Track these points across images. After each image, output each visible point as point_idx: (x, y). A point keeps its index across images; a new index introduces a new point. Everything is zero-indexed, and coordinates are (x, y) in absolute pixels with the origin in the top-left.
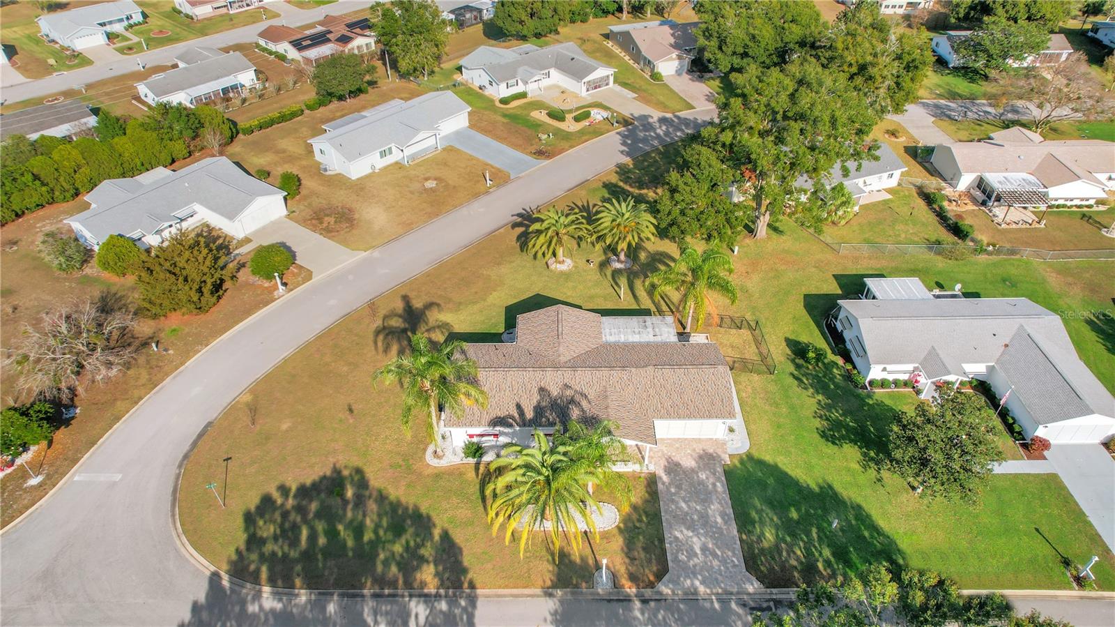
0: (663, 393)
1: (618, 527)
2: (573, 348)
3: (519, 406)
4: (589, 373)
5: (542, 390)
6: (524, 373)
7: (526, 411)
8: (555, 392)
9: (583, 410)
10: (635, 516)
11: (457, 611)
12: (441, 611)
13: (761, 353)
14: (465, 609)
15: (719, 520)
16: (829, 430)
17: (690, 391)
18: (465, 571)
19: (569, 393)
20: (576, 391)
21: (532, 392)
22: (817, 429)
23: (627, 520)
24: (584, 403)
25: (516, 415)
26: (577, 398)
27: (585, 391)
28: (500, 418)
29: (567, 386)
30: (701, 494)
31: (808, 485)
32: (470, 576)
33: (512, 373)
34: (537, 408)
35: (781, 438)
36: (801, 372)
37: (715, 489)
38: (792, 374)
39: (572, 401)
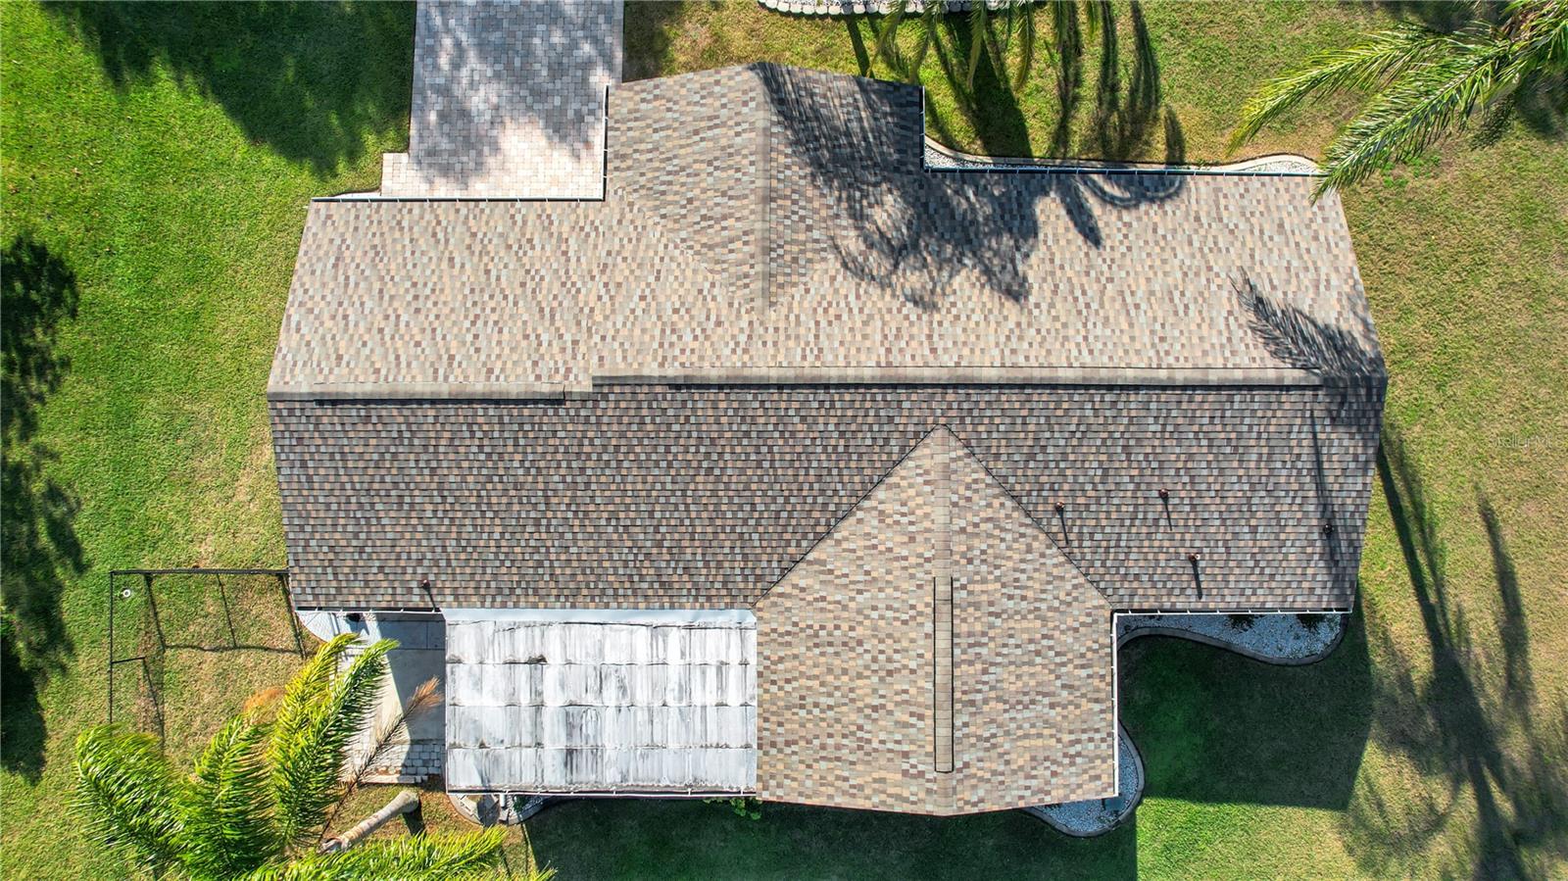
0: (550, 285)
2: (890, 538)
3: (1092, 234)
4: (829, 357)
5: (1016, 291)
6: (1087, 359)
7: (1065, 220)
8: (966, 286)
9: (858, 217)
13: (156, 689)
16: (35, 308)
17: (447, 296)
19: (913, 279)
20: (884, 284)
21: (1048, 287)
22: (73, 314)
24: (852, 242)
25: (1093, 204)
26: (878, 264)
27: (847, 285)
28: (1152, 200)
29: (922, 302)
30: (503, 38)
31: (179, 80)
33: (1135, 361)
34: (1027, 229)
35: (200, 272)
36: (39, 574)
37: (458, 44)
38: (81, 568)
39: (898, 252)
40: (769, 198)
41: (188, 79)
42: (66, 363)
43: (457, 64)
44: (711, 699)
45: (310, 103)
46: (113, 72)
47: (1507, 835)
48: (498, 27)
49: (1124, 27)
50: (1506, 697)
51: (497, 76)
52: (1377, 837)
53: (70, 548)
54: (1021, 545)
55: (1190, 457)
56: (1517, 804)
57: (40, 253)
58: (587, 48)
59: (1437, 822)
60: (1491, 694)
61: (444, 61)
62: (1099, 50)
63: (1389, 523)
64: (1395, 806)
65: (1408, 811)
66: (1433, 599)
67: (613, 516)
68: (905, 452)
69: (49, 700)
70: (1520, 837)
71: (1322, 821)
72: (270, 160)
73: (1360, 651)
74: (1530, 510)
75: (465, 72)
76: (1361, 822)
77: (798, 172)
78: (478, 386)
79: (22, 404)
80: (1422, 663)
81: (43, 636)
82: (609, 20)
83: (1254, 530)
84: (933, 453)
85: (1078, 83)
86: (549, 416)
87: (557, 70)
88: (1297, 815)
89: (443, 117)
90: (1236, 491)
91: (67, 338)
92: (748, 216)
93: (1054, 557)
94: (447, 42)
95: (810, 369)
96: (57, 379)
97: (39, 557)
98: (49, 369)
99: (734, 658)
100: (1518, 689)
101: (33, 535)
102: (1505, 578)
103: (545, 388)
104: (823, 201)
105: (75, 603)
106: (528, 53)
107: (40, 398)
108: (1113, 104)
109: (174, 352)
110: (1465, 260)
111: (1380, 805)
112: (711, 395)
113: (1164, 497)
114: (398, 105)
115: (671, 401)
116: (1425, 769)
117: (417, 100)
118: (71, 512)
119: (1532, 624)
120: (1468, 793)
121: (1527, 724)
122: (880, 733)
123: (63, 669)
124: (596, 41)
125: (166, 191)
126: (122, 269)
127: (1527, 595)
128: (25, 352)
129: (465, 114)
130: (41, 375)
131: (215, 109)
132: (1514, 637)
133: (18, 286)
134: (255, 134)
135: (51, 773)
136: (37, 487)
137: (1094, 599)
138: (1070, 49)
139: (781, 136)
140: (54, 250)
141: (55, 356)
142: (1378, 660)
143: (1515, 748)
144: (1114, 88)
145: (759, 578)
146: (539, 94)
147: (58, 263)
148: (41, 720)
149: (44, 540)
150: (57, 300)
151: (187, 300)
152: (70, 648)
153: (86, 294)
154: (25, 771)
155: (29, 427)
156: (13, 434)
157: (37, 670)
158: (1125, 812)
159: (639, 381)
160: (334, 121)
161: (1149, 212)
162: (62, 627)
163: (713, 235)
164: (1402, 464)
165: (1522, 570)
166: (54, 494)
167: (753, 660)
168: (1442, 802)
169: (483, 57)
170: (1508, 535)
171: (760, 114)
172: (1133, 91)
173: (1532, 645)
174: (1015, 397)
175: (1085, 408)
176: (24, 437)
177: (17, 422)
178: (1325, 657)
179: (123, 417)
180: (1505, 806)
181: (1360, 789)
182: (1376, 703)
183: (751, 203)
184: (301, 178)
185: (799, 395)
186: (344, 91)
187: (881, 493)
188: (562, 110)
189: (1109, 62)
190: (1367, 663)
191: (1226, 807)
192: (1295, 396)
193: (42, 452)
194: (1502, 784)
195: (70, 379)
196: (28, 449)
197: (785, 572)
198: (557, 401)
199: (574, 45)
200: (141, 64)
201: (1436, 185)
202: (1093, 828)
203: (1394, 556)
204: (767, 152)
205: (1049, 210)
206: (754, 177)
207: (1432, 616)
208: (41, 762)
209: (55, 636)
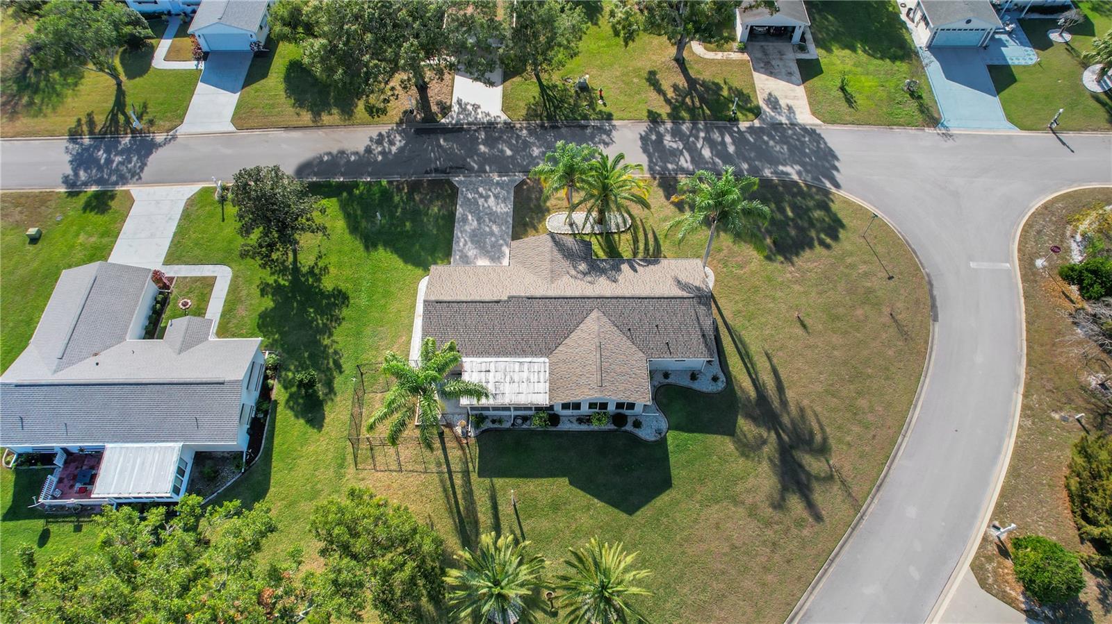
1: (549, 214)
2: (584, 335)
3: (636, 271)
4: (567, 292)
5: (615, 281)
6: (633, 292)
7: (629, 269)
8: (602, 280)
9: (575, 268)
10: (535, 221)
11: (660, 164)
12: (671, 163)
14: (656, 164)
15: (470, 217)
16: (337, 305)
18: (660, 185)
19: (589, 279)
20: (582, 280)
21: (624, 280)
22: (348, 306)
23: (542, 219)
24: (573, 272)
25: (636, 265)
26: (580, 276)
27: (572, 280)
28: (653, 265)
29: (591, 283)
30: (478, 239)
31: (385, 250)
32: (657, 182)
34: (619, 270)
35: (387, 294)
36: (328, 374)
37: (465, 240)
38: (341, 372)
39: (585, 274)
40: (552, 261)
41: (388, 249)
42: (343, 319)
43: (465, 245)
44: (536, 380)
45: (423, 254)
46: (367, 248)
47: (787, 446)
48: (477, 236)
49: (650, 236)
50: (781, 405)
51: (476, 248)
52: (745, 445)
53: (338, 366)
54: (620, 338)
55: (662, 316)
56: (788, 436)
57: (340, 291)
58: (501, 242)
59: (764, 442)
60: (776, 404)
61: (461, 244)
62: (644, 241)
63: (738, 356)
64: (749, 436)
65: (754, 437)
66: (754, 377)
67: (511, 332)
68: (588, 314)
69: (327, 409)
70: (792, 447)
71: (727, 439)
72: (410, 267)
73: (733, 390)
74: (780, 353)
75: (467, 247)
76: (740, 440)
77: (559, 256)
78: (478, 299)
79: (329, 329)
80: (753, 393)
81: (327, 391)
82: (508, 235)
83: (683, 335)
84: (594, 314)
85: (638, 249)
86: (496, 306)
87: (493, 246)
88: (719, 437)
89: (461, 257)
90: (676, 325)
91: (345, 312)
92: (547, 265)
93: (629, 343)
94: (462, 240)
95: (562, 294)
96: (341, 323)
97: (329, 369)
98: (338, 320)
99: (542, 370)
100: (784, 403)
101: (328, 363)
102: (775, 372)
103: (495, 299)
104: (566, 264)
105: (338, 381)
106: (485, 243)
107: (335, 328)
108: (648, 254)
109: (377, 315)
110: (753, 290)
111: (745, 435)
112: (537, 300)
113: (657, 326)
114: (448, 254)
115: (527, 302)
116: (758, 425)
117: (453, 253)
118: (340, 358)
119: (786, 384)
120: (773, 434)
121: (788, 414)
122: (583, 381)
123: (332, 400)
124: (504, 240)
125: (379, 275)
126: (363, 295)
127: (783, 376)
128: (332, 316)
129: (466, 256)
130: (336, 321)
131: (395, 256)
132: (780, 388)
133: (333, 299)
134: (406, 261)
135: (325, 429)
136: (331, 351)
137: (641, 354)
138: (636, 241)
139: (555, 249)
140: (344, 291)
141: (341, 317)
142: (739, 393)
143: (786, 420)
144: (648, 250)
145: (549, 349)
146: (488, 252)
147: (344, 294)
148: (324, 414)
149: (331, 364)
150: (343, 303)
151: (382, 302)
152: (335, 394)
153: (352, 301)
154: (318, 428)
155: (331, 334)
156: (326, 337)
157: (324, 400)
158: (663, 435)
159: (519, 297)
160: (430, 258)
161: (651, 267)
162: (333, 388)
163: (538, 270)
164: (741, 342)
165: (781, 371)
166: (336, 352)
167: (547, 370)
168: (765, 435)
169: (472, 243)
170: (775, 361)
171: (550, 243)
172: (654, 251)
173: (786, 391)
174: (615, 300)
175: (633, 303)
176: (329, 338)
177: (327, 334)
178: (721, 391)
179: (358, 334)
180: (786, 438)
181: (738, 431)
182: (740, 405)
183: (548, 262)
184: (420, 271)
185: (560, 300)
186: (433, 251)
187: (581, 325)
188: (494, 255)
189: (646, 244)
190: (735, 394)
191: (695, 434)
192: (687, 300)
193: (333, 341)
194: (784, 431)
195: (344, 323)
196: (329, 340)
197: (556, 347)
198: (497, 302)
199: (497, 241)
200: (375, 246)
201: (742, 272)
202: (653, 439)
203: (740, 364)
204: (552, 251)
205: (625, 267)
206: (548, 256)
207: (755, 382)
208: (322, 426)
209: (331, 390)
